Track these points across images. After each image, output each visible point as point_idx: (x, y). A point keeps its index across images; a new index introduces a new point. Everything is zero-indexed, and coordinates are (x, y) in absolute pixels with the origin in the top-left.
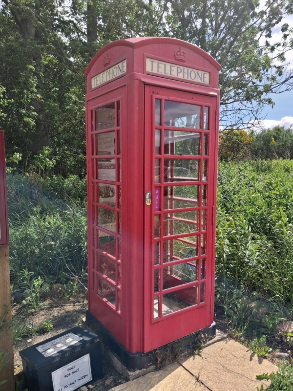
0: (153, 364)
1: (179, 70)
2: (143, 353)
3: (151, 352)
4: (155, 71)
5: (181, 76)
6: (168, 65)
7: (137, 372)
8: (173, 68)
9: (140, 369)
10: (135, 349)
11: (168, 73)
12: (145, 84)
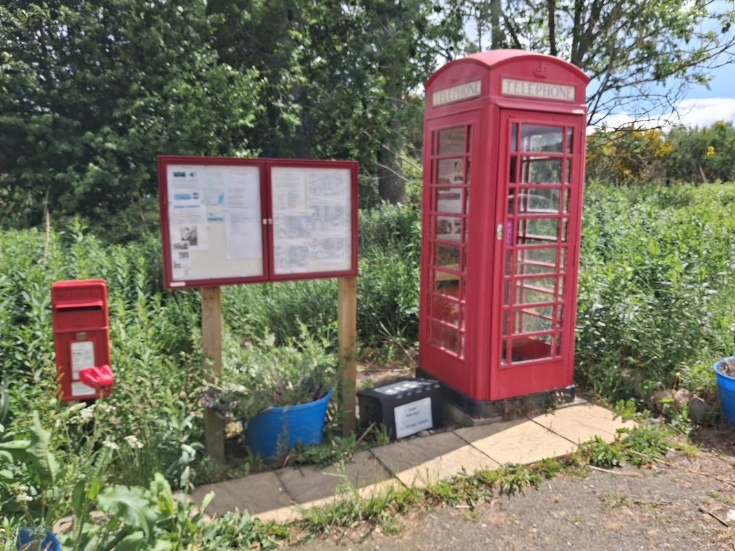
0: (500, 415)
1: (539, 88)
2: (489, 400)
3: (498, 401)
4: (512, 92)
5: (540, 95)
6: (526, 84)
7: (482, 420)
8: (532, 86)
9: (485, 417)
10: (480, 396)
11: (526, 93)
12: (501, 108)
